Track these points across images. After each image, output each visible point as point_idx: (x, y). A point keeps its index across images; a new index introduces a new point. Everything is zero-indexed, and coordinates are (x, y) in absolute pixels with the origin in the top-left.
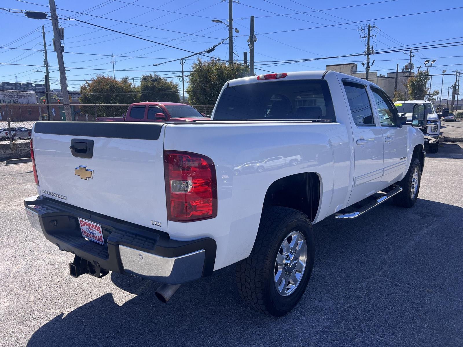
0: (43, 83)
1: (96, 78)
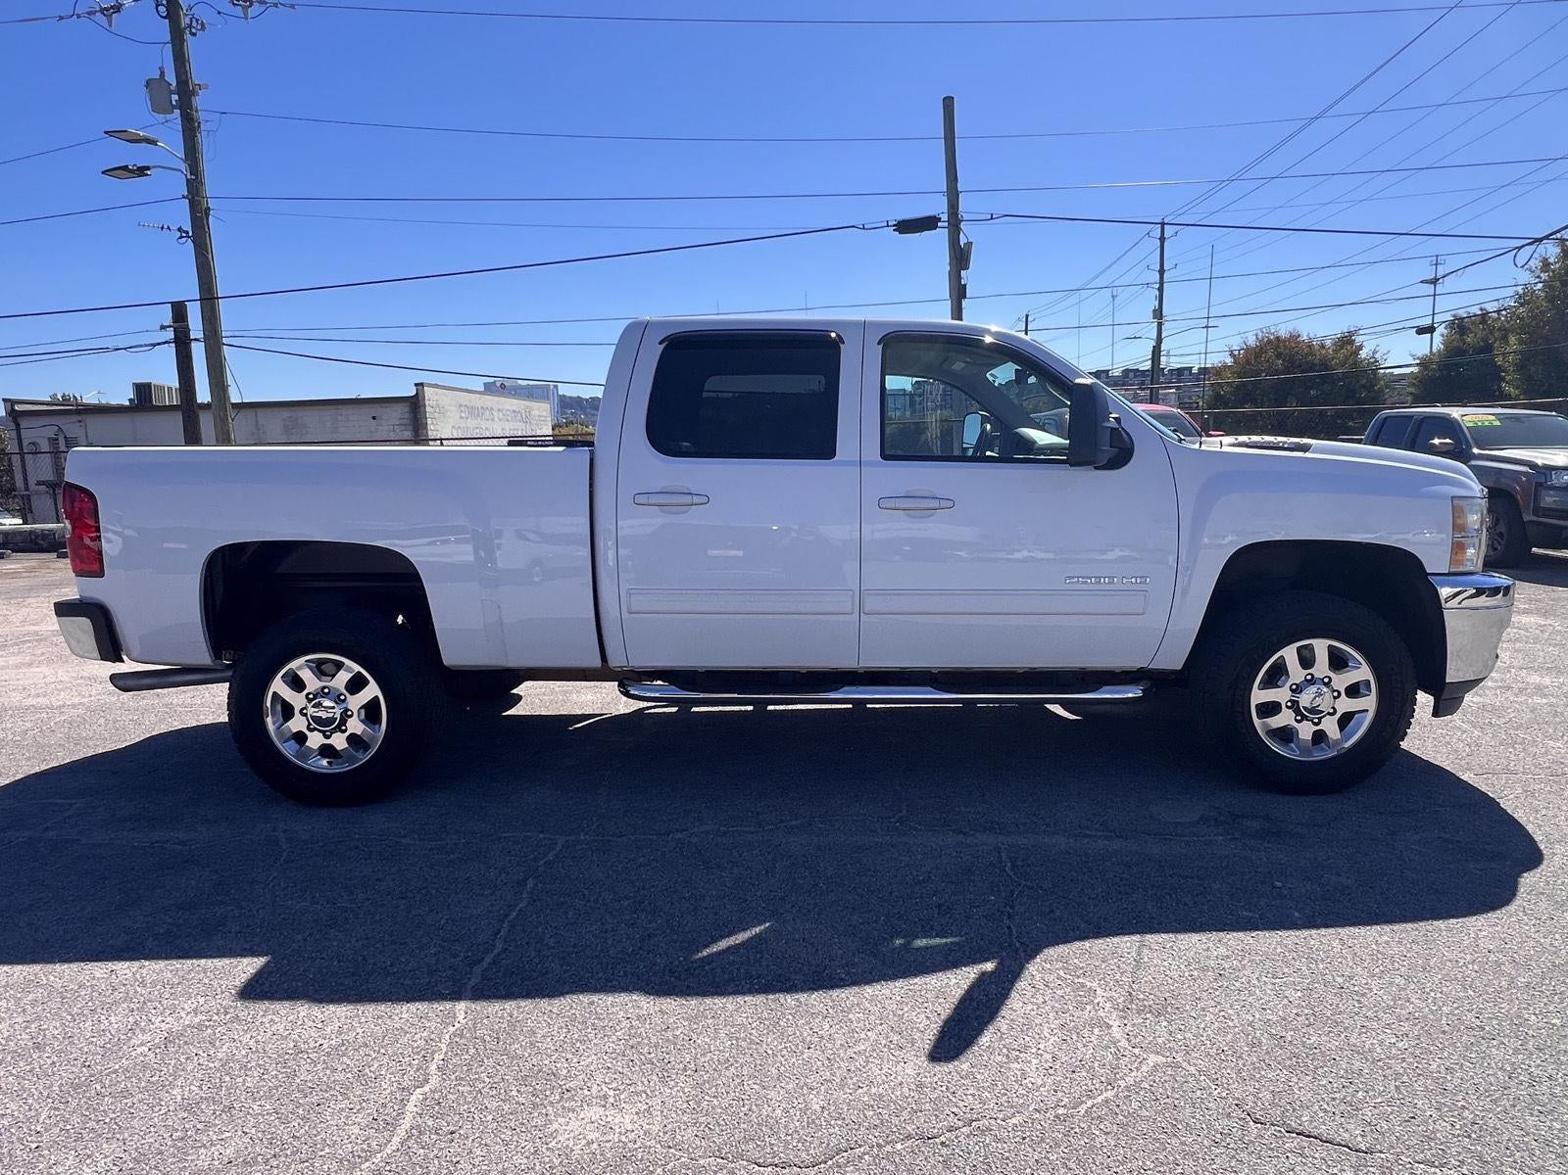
0: (1147, 366)
1: (1252, 341)
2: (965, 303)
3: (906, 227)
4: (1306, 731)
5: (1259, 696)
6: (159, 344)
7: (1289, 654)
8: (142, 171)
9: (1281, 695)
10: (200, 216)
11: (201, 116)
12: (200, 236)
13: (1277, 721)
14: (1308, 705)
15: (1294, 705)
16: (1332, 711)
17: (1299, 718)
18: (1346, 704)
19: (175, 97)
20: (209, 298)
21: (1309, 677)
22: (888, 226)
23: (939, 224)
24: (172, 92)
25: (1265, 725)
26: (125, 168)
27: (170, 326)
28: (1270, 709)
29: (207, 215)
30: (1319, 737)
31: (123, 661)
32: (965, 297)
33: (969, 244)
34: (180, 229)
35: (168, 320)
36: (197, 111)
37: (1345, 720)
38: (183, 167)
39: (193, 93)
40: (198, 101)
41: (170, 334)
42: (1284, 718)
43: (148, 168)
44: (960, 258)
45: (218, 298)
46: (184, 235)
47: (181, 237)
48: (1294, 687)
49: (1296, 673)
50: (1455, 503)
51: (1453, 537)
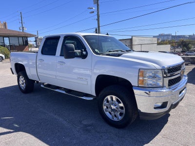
4: (113, 114)
7: (109, 97)
10: (98, 17)
15: (111, 108)
16: (117, 111)
17: (112, 111)
19: (96, 2)
21: (113, 103)
26: (91, 12)
30: (116, 116)
36: (99, 3)
37: (121, 114)
38: (97, 11)
42: (109, 110)
43: (94, 12)
45: (100, 27)
46: (97, 20)
50: (141, 70)
51: (138, 78)
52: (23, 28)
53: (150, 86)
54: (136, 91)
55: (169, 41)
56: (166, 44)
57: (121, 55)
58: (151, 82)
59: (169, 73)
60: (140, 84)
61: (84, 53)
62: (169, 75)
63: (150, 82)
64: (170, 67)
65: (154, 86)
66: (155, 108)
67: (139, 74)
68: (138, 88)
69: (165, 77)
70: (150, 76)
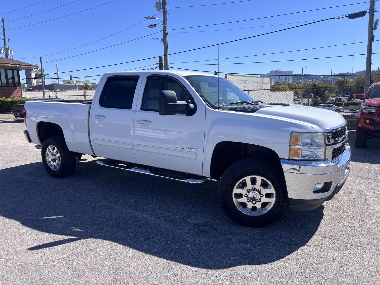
2: (373, 42)
3: (352, 16)
4: (250, 205)
5: (236, 191)
6: (156, 68)
7: (248, 179)
8: (155, 25)
9: (243, 192)
10: (165, 34)
11: (167, 10)
12: (165, 41)
13: (241, 200)
14: (251, 197)
15: (247, 196)
16: (260, 200)
17: (248, 201)
18: (264, 199)
19: (162, 6)
20: (166, 55)
21: (254, 188)
22: (345, 17)
23: (366, 14)
24: (161, 5)
25: (237, 201)
26: (152, 25)
27: (158, 63)
28: (239, 196)
29: (167, 35)
30: (254, 208)
31: (31, 143)
32: (374, 40)
33: (377, 20)
34: (161, 39)
35: (158, 62)
36: (166, 9)
37: (264, 205)
38: (163, 23)
39: (166, 4)
40: (167, 6)
41: (158, 65)
42: (244, 200)
43: (156, 24)
44: (373, 26)
45: (168, 55)
46: (162, 40)
47: (161, 41)
48: (248, 190)
49: (249, 186)
50: (294, 134)
51: (290, 146)
52: (7, 50)
53: (307, 158)
54: (285, 167)
55: (289, 84)
56: (284, 90)
57: (257, 110)
58: (309, 153)
59: (333, 138)
60: (292, 156)
61: (192, 105)
62: (332, 141)
63: (306, 152)
64: (333, 130)
65: (311, 159)
66: (314, 192)
67: (290, 139)
68: (289, 161)
69: (328, 145)
70: (307, 143)
